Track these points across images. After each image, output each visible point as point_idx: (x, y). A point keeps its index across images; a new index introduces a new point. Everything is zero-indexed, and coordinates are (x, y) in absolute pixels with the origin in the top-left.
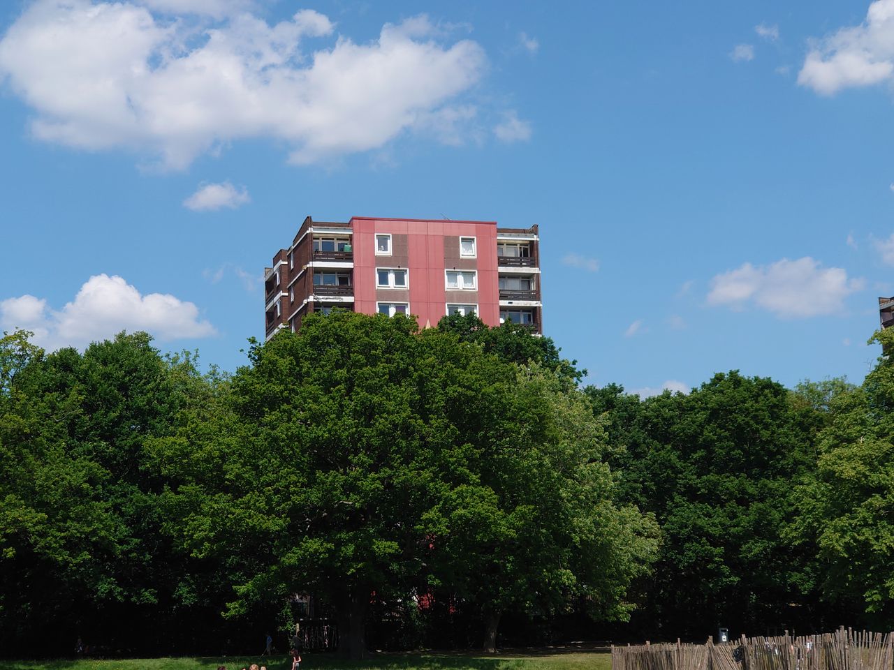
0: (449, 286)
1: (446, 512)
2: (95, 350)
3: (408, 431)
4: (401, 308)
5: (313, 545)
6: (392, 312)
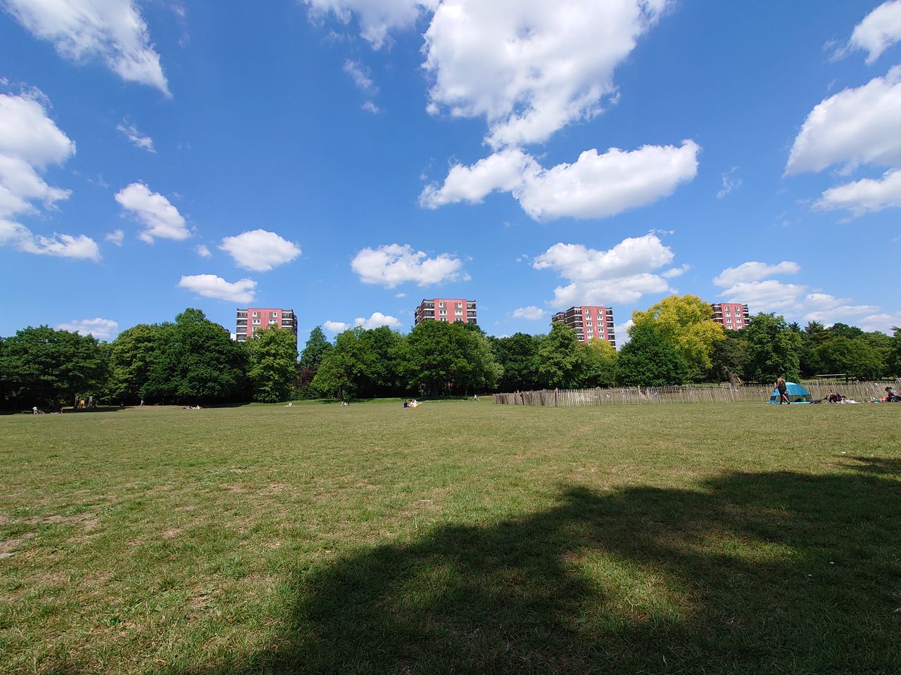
0: (456, 314)
3: (447, 347)
4: (445, 319)
6: (443, 320)
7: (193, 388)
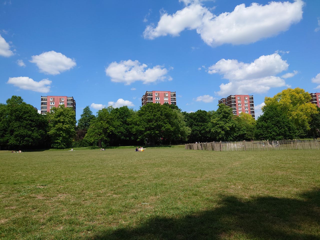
0: (164, 99)
1: (164, 128)
2: (120, 108)
3: (160, 118)
4: (159, 102)
5: (148, 132)
6: (158, 103)
7: (17, 140)
